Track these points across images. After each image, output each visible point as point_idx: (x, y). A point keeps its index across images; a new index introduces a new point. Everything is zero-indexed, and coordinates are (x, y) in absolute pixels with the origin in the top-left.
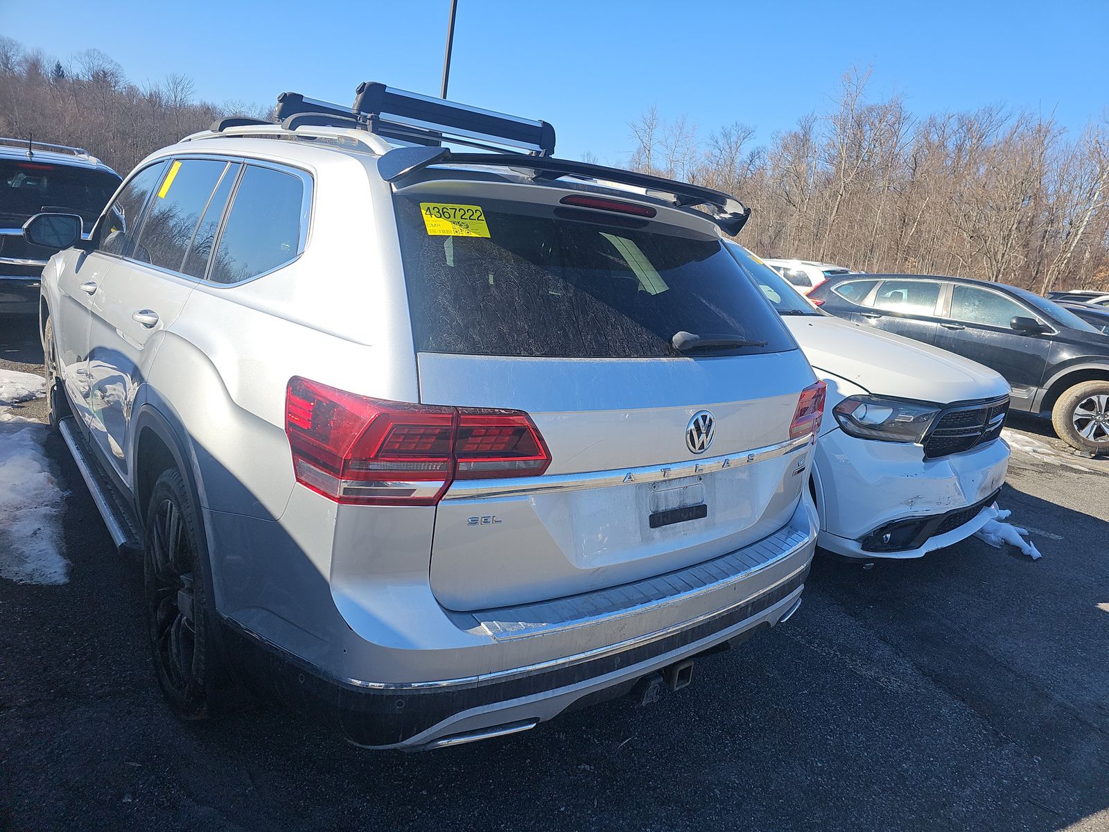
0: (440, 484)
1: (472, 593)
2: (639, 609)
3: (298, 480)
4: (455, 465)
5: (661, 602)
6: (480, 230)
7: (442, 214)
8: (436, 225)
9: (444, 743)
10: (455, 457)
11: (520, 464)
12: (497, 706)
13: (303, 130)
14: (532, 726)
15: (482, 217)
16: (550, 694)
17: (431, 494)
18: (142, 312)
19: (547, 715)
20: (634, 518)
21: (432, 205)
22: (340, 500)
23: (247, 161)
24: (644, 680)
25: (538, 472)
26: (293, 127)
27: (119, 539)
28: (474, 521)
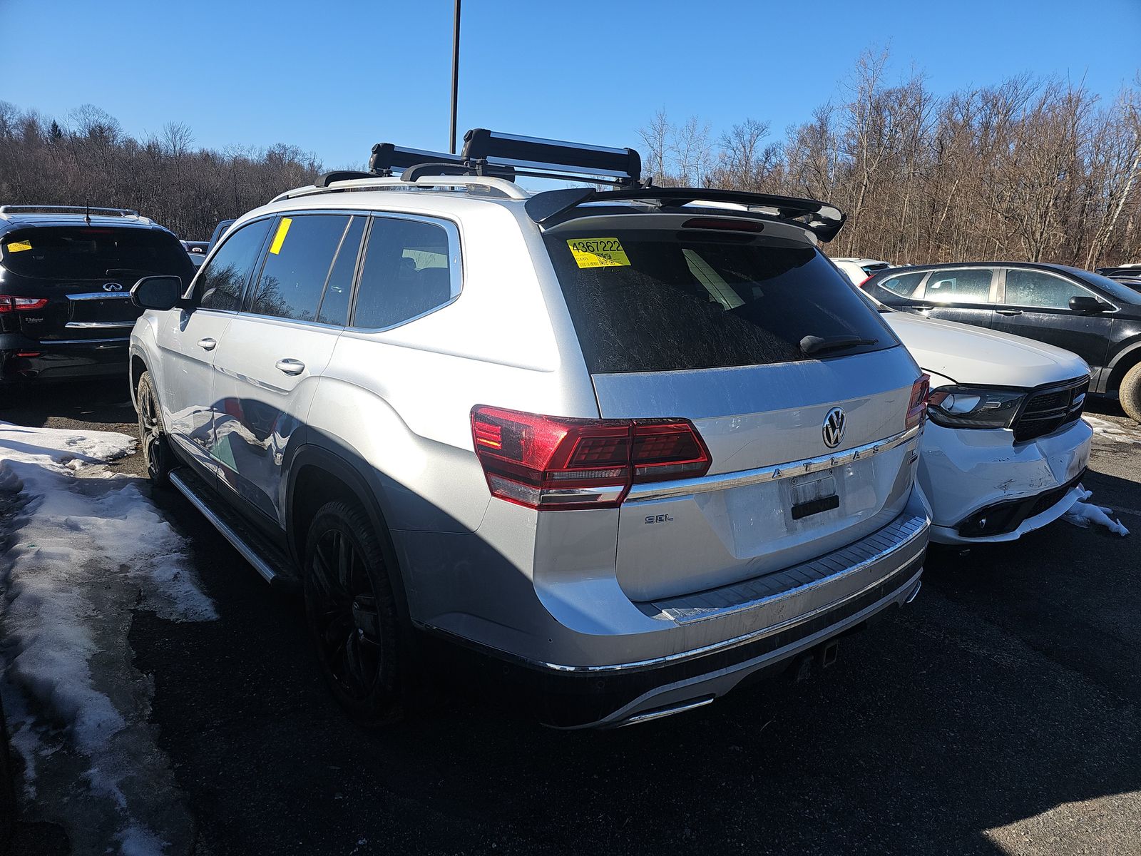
0: (620, 488)
1: (651, 585)
2: (794, 591)
3: (493, 494)
4: (634, 470)
5: (811, 585)
6: (620, 260)
7: (587, 248)
8: (585, 259)
9: (636, 720)
10: (632, 463)
11: (683, 466)
12: (681, 684)
13: (423, 180)
14: (711, 701)
15: (621, 248)
16: (724, 672)
17: (613, 498)
18: (285, 361)
19: (722, 691)
20: (779, 513)
21: (577, 241)
22: (539, 508)
23: (374, 214)
24: (798, 659)
25: (701, 473)
26: (414, 178)
27: (269, 574)
28: (650, 520)
